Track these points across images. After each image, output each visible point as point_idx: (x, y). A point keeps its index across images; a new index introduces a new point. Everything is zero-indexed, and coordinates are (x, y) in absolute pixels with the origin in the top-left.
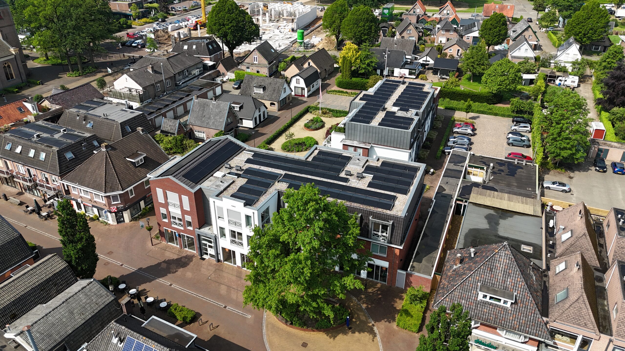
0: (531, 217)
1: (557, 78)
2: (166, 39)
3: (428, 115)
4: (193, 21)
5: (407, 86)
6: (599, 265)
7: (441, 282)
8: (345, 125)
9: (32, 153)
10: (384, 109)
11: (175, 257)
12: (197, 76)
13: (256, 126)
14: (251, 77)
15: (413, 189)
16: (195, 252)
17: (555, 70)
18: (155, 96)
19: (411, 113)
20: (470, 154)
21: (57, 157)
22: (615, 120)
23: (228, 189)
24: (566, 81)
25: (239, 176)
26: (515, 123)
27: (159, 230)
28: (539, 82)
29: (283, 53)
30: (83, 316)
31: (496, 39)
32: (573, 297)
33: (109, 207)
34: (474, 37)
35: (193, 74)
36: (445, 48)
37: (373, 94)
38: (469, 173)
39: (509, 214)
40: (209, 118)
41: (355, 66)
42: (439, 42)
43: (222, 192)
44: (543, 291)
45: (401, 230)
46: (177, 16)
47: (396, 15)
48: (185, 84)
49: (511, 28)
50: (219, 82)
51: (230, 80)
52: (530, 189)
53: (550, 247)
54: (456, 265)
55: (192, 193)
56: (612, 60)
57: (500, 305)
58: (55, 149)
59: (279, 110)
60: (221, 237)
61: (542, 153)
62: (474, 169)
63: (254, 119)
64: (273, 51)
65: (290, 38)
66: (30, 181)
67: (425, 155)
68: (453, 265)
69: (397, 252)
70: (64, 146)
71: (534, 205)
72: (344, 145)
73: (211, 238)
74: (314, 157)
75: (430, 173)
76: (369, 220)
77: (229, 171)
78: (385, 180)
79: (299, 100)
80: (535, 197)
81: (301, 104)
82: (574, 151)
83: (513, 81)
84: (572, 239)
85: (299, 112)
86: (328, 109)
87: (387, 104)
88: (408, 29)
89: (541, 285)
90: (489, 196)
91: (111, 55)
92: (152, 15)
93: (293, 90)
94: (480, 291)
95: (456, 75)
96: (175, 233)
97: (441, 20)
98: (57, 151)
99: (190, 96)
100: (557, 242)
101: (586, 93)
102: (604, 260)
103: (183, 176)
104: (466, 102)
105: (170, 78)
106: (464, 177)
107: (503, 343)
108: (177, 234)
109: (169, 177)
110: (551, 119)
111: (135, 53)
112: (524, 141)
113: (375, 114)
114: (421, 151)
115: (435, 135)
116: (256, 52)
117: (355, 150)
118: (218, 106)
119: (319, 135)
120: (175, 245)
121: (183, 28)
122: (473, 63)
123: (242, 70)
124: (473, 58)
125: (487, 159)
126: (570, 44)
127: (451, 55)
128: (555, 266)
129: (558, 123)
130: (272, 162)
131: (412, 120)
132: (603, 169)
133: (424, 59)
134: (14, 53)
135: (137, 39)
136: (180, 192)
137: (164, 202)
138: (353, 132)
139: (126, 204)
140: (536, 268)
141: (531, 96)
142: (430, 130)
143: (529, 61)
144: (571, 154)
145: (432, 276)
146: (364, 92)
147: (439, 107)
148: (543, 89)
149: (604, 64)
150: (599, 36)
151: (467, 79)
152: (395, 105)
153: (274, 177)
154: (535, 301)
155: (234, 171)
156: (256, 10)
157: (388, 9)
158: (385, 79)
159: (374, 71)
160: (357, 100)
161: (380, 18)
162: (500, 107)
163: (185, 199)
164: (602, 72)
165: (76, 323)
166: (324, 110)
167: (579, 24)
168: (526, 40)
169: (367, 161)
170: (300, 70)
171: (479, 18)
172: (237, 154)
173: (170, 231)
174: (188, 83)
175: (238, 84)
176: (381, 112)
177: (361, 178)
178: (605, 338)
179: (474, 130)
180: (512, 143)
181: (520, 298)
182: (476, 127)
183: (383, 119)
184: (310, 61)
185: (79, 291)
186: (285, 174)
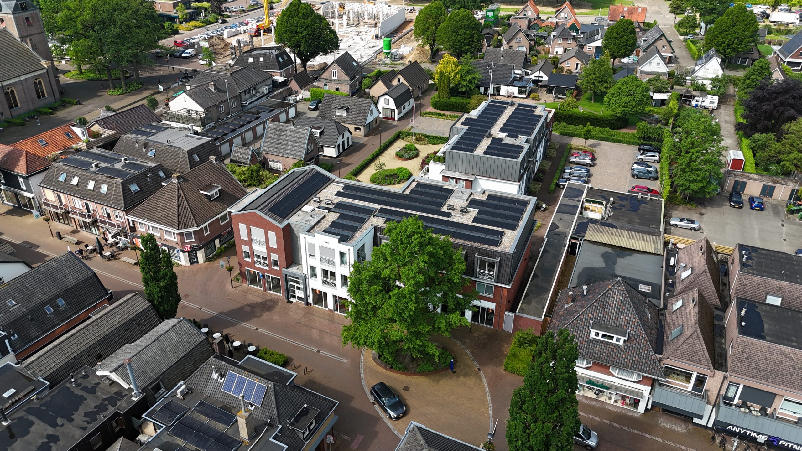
0: (651, 255)
1: (694, 98)
2: (222, 48)
3: (540, 143)
4: (253, 25)
5: (516, 109)
6: (719, 304)
7: (551, 322)
8: (444, 153)
9: (91, 185)
10: (490, 135)
11: (259, 300)
12: (266, 95)
13: (340, 155)
14: (331, 96)
15: (522, 224)
16: (281, 295)
17: (691, 89)
18: (219, 119)
19: (521, 140)
20: (588, 187)
21: (121, 190)
22: (756, 149)
23: (319, 224)
24: (703, 101)
25: (330, 210)
26: (641, 152)
27: (240, 271)
28: (671, 103)
29: (366, 66)
30: (175, 355)
31: (622, 51)
32: (687, 333)
33: (182, 246)
34: (596, 47)
35: (261, 92)
36: (561, 61)
37: (476, 118)
38: (586, 209)
39: (628, 253)
40: (287, 145)
41: (454, 83)
42: (555, 53)
43: (312, 228)
44: (658, 329)
45: (510, 267)
46: (232, 18)
47: (503, 18)
48: (252, 105)
49: (641, 37)
50: (292, 102)
51: (305, 100)
52: (654, 226)
53: (670, 286)
54: (568, 304)
55: (280, 228)
56: (757, 77)
57: (613, 343)
58: (119, 180)
59: (365, 136)
60: (312, 276)
61: (669, 186)
62: (591, 204)
63: (337, 147)
64: (355, 64)
65: (374, 47)
66: (89, 217)
67: (536, 188)
68: (565, 304)
69: (505, 292)
70: (128, 177)
71: (656, 243)
72: (443, 176)
73: (298, 279)
74: (412, 190)
75: (542, 209)
76: (474, 257)
77: (318, 205)
78: (492, 214)
79: (388, 124)
80: (659, 234)
81: (390, 128)
82: (705, 184)
83: (640, 103)
84: (692, 276)
85: (389, 138)
86: (423, 135)
87: (493, 129)
88: (517, 37)
89: (656, 324)
90: (607, 233)
91: (157, 68)
92: (202, 17)
93: (381, 112)
94: (592, 328)
95: (574, 95)
96: (258, 273)
97: (557, 25)
98: (122, 182)
99: (259, 119)
100: (677, 281)
101: (727, 116)
102: (726, 298)
103: (269, 210)
104: (585, 126)
105: (235, 97)
106: (581, 213)
107: (616, 384)
108: (261, 274)
109: (255, 211)
110: (680, 148)
111: (186, 65)
112: (650, 172)
113: (480, 141)
114: (532, 184)
115: (548, 165)
116: (335, 65)
117: (457, 182)
118: (297, 132)
119: (413, 165)
120: (258, 288)
121: (241, 33)
122: (595, 80)
123: (319, 87)
124: (594, 74)
125: (607, 193)
126: (710, 58)
127: (569, 70)
128: (672, 304)
129: (687, 152)
130: (365, 195)
131: (522, 147)
132: (739, 205)
133: (537, 74)
134: (46, 66)
135: (187, 48)
136: (267, 227)
137: (247, 239)
138: (454, 161)
139: (200, 243)
140: (652, 306)
141: (661, 119)
142: (543, 159)
143: (661, 77)
144: (702, 187)
145: (543, 318)
146: (466, 116)
147: (553, 133)
148: (675, 111)
149: (748, 82)
150: (746, 47)
151: (587, 99)
152: (502, 130)
153: (369, 212)
154: (648, 338)
155: (323, 205)
156: (330, 11)
157: (493, 11)
158: (490, 99)
159: (477, 89)
160: (458, 125)
161: (482, 21)
162: (625, 133)
163: (272, 235)
164: (745, 91)
165: (169, 361)
166: (418, 136)
167: (722, 32)
168: (659, 52)
169: (472, 194)
170: (388, 88)
171: (604, 23)
172: (325, 186)
173: (252, 272)
174: (256, 103)
175: (315, 105)
176: (486, 138)
177: (465, 212)
178: (719, 374)
179: (593, 159)
180: (637, 175)
181: (633, 336)
182: (596, 156)
183: (488, 146)
184: (400, 77)
185: (170, 330)
186: (381, 208)
